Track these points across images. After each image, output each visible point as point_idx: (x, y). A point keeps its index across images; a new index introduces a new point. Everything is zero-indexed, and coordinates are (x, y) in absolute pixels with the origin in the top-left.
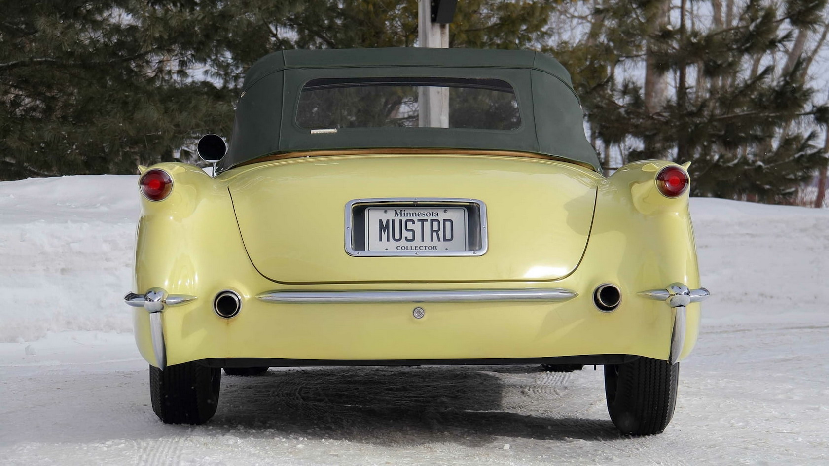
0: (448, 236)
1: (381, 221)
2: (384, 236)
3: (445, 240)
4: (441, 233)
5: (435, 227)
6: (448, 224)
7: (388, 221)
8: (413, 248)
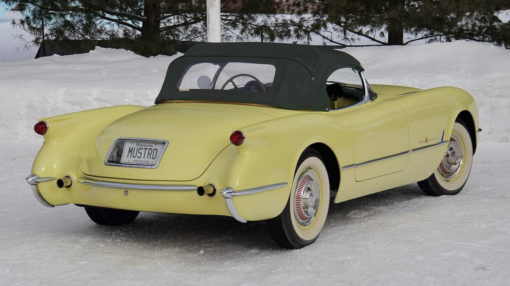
0: (154, 157)
1: (130, 148)
2: (130, 155)
3: (153, 158)
4: (152, 155)
5: (150, 153)
6: (155, 151)
7: (133, 148)
8: (140, 161)
